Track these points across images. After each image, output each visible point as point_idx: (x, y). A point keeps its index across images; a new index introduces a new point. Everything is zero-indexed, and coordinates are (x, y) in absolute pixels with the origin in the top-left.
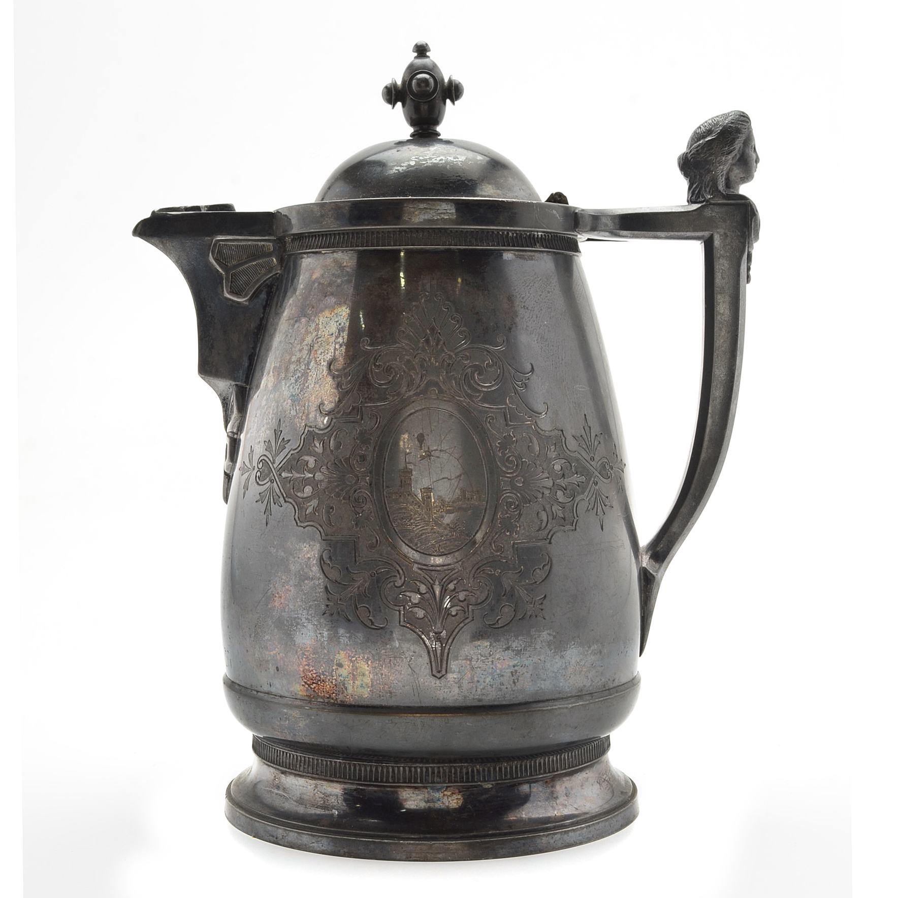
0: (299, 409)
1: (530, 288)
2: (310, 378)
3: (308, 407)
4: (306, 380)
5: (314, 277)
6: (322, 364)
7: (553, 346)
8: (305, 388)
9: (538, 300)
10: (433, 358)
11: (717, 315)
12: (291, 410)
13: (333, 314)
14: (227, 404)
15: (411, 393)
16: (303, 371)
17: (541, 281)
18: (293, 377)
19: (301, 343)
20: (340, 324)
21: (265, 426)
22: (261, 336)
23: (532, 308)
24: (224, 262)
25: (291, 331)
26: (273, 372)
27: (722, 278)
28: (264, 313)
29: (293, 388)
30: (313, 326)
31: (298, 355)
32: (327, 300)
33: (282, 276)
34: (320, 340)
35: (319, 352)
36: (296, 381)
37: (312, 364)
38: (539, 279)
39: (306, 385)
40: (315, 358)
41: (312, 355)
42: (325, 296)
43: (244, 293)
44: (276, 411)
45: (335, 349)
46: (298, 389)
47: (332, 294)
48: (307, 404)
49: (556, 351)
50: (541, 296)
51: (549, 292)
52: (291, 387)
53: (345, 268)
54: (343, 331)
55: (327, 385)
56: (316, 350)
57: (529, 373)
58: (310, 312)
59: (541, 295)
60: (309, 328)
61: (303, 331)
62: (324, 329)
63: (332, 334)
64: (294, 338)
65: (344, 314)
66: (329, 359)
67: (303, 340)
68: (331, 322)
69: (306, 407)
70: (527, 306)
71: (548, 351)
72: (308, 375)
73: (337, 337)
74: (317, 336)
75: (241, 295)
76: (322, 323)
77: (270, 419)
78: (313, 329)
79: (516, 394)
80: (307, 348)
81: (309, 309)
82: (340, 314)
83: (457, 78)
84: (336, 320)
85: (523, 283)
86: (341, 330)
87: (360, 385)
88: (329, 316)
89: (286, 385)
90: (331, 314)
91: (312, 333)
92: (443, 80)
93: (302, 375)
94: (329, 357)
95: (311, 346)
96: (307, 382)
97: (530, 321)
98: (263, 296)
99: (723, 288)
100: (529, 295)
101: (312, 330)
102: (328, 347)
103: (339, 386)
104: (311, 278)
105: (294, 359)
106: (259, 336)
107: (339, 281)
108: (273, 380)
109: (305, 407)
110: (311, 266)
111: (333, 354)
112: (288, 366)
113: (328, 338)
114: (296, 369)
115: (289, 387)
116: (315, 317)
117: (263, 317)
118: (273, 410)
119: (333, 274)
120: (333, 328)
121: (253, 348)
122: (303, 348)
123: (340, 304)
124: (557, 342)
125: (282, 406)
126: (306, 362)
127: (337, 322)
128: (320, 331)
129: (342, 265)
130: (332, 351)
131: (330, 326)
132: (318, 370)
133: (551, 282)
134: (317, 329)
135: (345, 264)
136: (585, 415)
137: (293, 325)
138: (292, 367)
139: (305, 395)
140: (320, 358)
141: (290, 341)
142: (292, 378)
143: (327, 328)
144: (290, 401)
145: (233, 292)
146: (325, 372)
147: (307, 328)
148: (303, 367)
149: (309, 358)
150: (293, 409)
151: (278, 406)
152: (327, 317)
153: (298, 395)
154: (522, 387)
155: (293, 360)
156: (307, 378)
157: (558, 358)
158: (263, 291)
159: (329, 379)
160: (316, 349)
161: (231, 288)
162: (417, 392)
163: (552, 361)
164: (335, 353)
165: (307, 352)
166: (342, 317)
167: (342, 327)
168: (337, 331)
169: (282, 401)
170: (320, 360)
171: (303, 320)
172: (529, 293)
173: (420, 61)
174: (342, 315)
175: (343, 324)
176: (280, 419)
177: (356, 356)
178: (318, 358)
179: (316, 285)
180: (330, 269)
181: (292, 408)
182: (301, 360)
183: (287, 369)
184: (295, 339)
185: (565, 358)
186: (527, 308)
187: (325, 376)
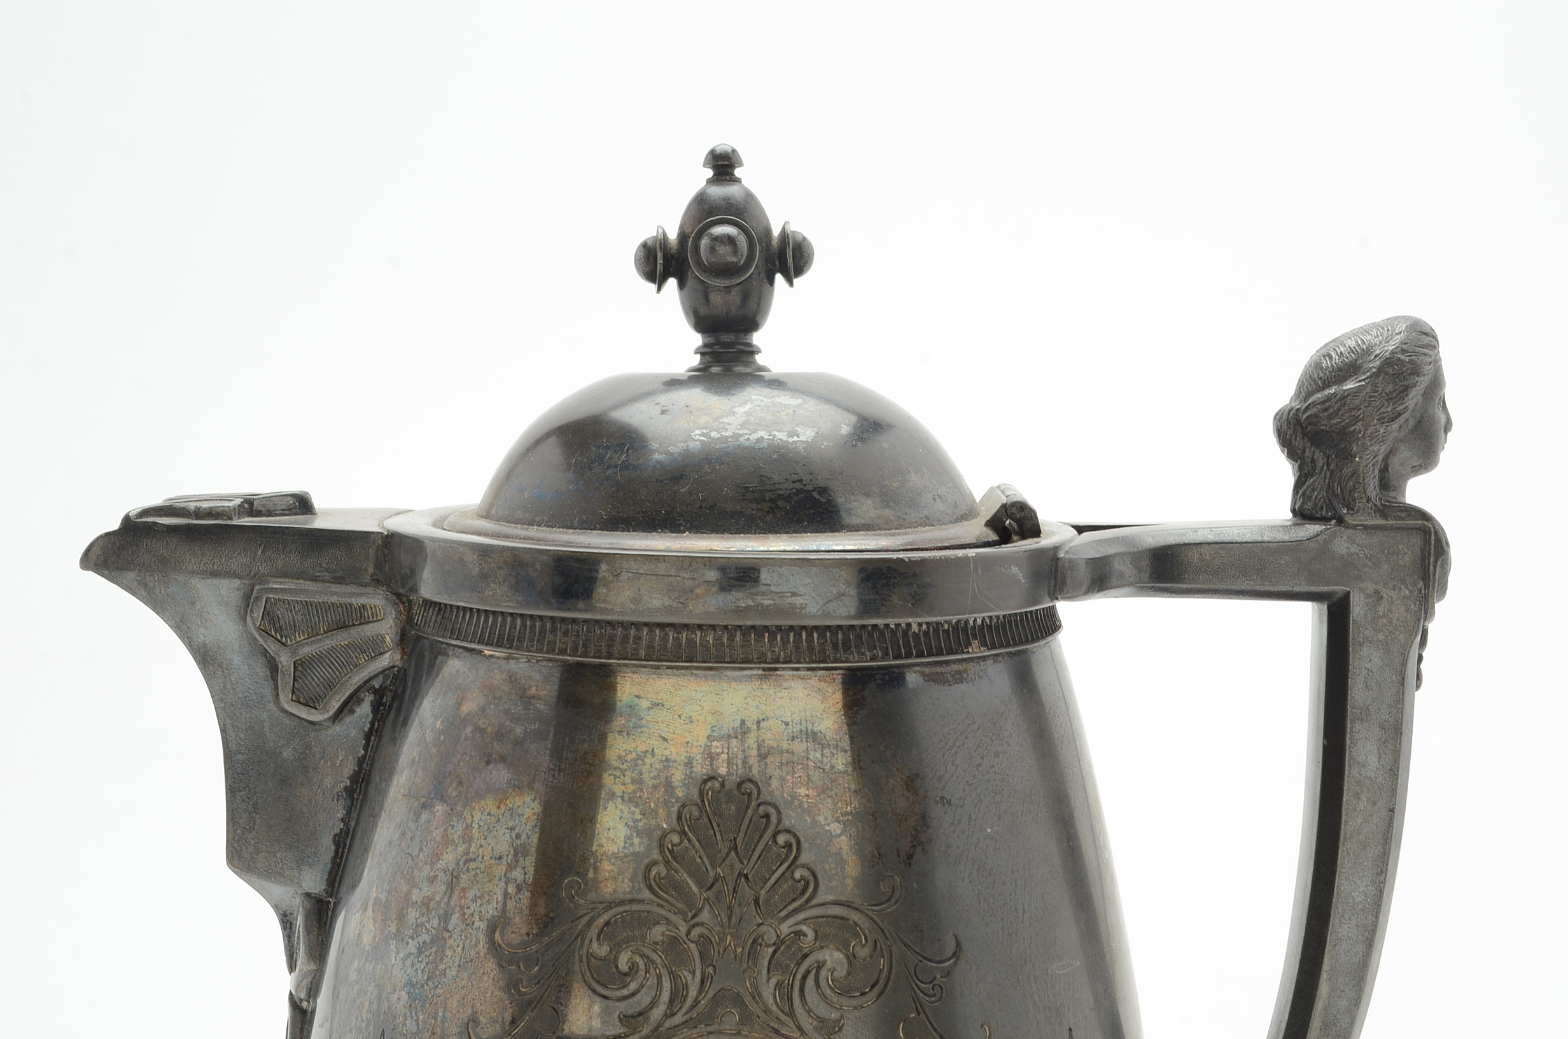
0: (425, 1022)
1: (956, 753)
2: (449, 953)
3: (443, 1022)
4: (441, 956)
5: (467, 708)
6: (477, 924)
7: (1004, 883)
8: (437, 973)
9: (974, 777)
10: (729, 938)
11: (1350, 767)
12: (406, 1019)
13: (503, 808)
14: (291, 923)
15: (678, 1019)
16: (434, 931)
17: (980, 731)
18: (413, 938)
19: (433, 864)
20: (518, 836)
21: (354, 1031)
22: (359, 795)
23: (959, 799)
24: (279, 638)
25: (412, 825)
26: (373, 911)
27: (1367, 687)
28: (366, 748)
29: (413, 965)
30: (460, 828)
31: (427, 890)
32: (491, 773)
33: (405, 670)
34: (472, 865)
35: (471, 894)
36: (420, 951)
37: (455, 919)
38: (975, 727)
39: (441, 967)
40: (462, 908)
41: (455, 897)
42: (488, 763)
43: (322, 705)
44: (375, 1007)
45: (506, 895)
46: (423, 971)
47: (503, 759)
48: (440, 1014)
49: (1011, 895)
50: (981, 769)
51: (997, 755)
52: (409, 963)
53: (533, 701)
54: (525, 855)
55: (485, 978)
56: (464, 889)
57: (950, 959)
58: (454, 794)
59: (979, 765)
60: (450, 831)
61: (437, 834)
62: (483, 842)
63: (500, 858)
64: (418, 846)
65: (528, 812)
66: (493, 917)
67: (436, 857)
68: (498, 828)
69: (439, 1019)
70: (949, 797)
71: (994, 897)
72: (444, 945)
73: (511, 867)
74: (467, 853)
75: (316, 708)
76: (480, 826)
77: (363, 1021)
78: (459, 837)
79: (919, 1013)
80: (444, 879)
81: (451, 784)
82: (520, 811)
83: (800, 227)
84: (511, 824)
85: (941, 741)
86: (519, 852)
87: (560, 991)
88: (494, 811)
89: (398, 953)
90: (499, 808)
91: (457, 846)
92: (768, 231)
93: (433, 941)
94: (491, 912)
95: (452, 874)
96: (442, 959)
97: (954, 832)
98: (364, 710)
99: (1367, 709)
100: (954, 768)
101: (456, 836)
102: (490, 886)
103: (512, 985)
104: (458, 709)
105: (416, 896)
106: (355, 796)
107: (519, 730)
108: (373, 929)
109: (436, 1019)
110: (460, 681)
111: (500, 906)
112: (402, 909)
113: (491, 866)
114: (419, 921)
115: (404, 960)
116: (465, 807)
117: (364, 757)
118: (371, 1003)
119: (507, 712)
120: (502, 843)
121: (343, 820)
122: (436, 876)
123: (518, 788)
124: (1013, 873)
125: (388, 1001)
126: (442, 911)
127: (512, 829)
128: (473, 845)
129: (529, 693)
130: (500, 898)
131: (495, 837)
132: (467, 937)
133: (1001, 727)
134: (467, 839)
135: (533, 691)
136: (1070, 1029)
137: (418, 815)
138: (413, 915)
139: (438, 991)
140: (472, 908)
141: (410, 851)
142: (410, 941)
143: (489, 838)
144: (404, 995)
145: (299, 702)
146: (482, 947)
147: (445, 830)
148: (435, 922)
149: (448, 903)
150: (412, 1018)
151: (379, 997)
152: (489, 814)
153: (422, 986)
154: (935, 995)
155: (414, 898)
156: (443, 951)
157: (1016, 910)
158: (363, 700)
159: (491, 965)
160: (466, 886)
161: (293, 692)
162: (691, 1019)
163: (1003, 919)
164: (505, 904)
165: (444, 888)
166: (523, 820)
167: (523, 845)
168: (512, 852)
169: (389, 990)
170: (472, 915)
171: (439, 808)
172: (953, 764)
173: (717, 192)
174: (523, 815)
175: (524, 836)
176: (383, 1030)
177: (552, 918)
178: (469, 908)
179: (469, 729)
180: (500, 698)
181: (409, 1014)
182: (432, 903)
183: (401, 917)
184: (421, 850)
185: (1029, 906)
186: (949, 802)
187: (482, 954)
